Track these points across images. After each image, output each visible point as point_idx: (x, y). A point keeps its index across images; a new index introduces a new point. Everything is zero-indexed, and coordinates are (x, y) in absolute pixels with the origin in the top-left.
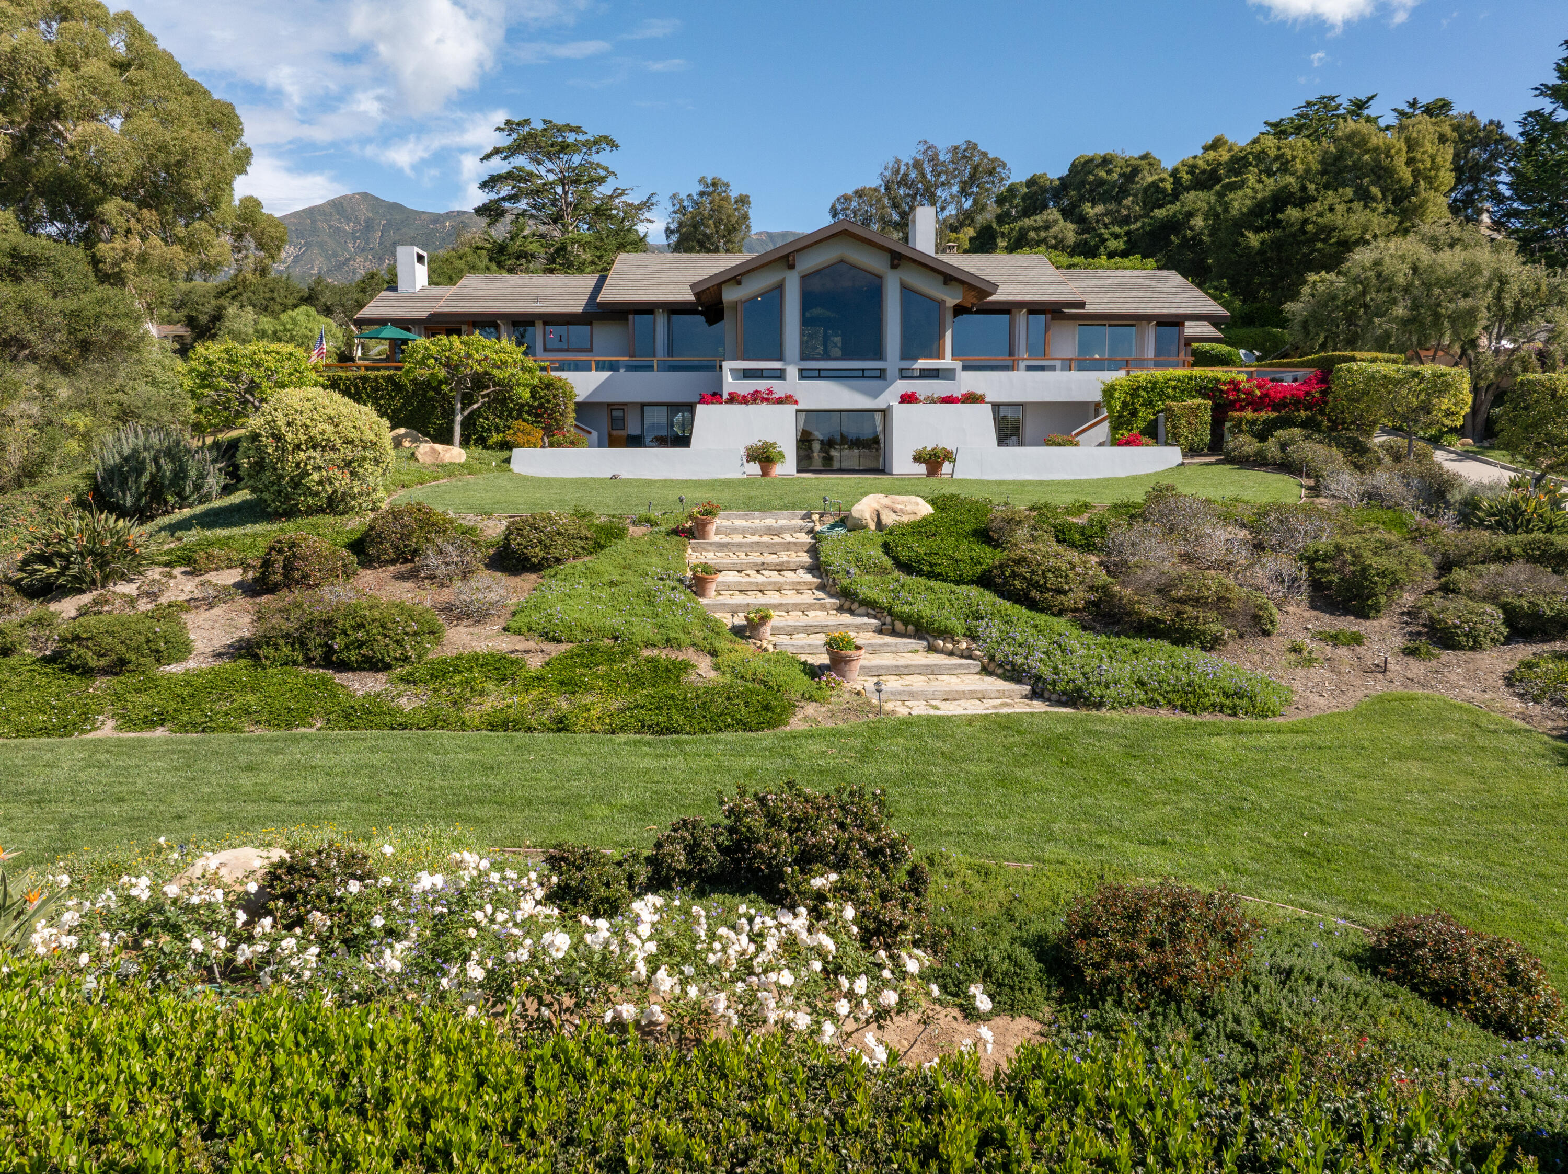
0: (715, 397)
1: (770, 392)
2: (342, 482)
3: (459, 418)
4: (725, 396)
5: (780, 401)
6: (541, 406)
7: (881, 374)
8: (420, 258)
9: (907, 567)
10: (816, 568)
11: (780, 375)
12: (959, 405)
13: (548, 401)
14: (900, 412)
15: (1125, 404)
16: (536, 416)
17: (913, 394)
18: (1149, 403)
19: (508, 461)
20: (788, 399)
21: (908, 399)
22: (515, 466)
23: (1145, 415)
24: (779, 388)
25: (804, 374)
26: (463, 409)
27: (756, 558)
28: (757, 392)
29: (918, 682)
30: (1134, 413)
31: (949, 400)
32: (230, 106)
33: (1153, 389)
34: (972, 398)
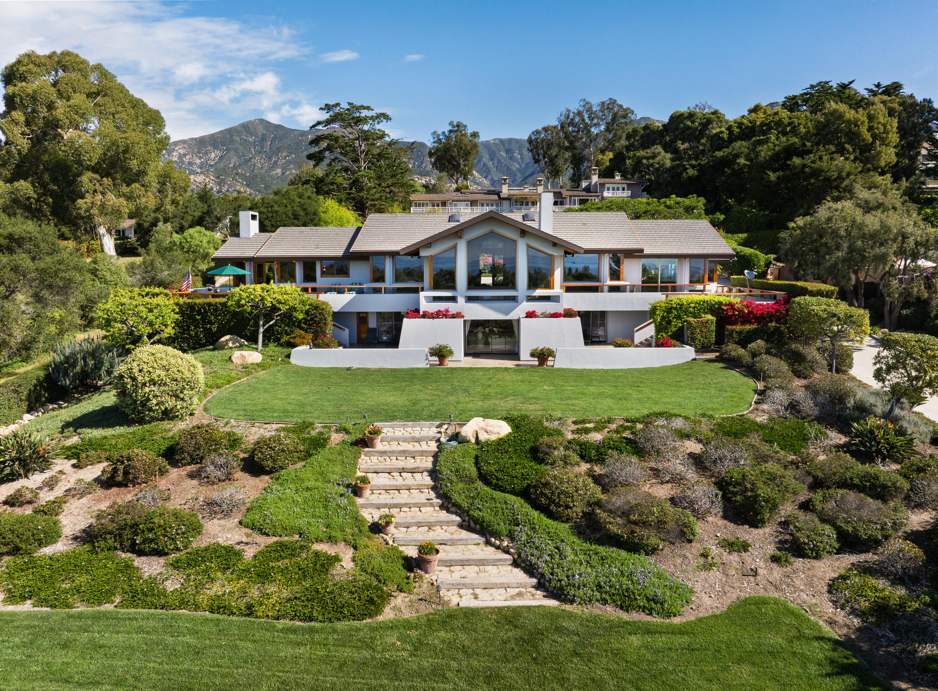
0: (415, 313)
1: (447, 311)
2: (170, 403)
3: (261, 330)
4: (421, 313)
5: (453, 316)
6: (312, 319)
7: (513, 299)
8: (254, 217)
9: (484, 478)
10: (434, 473)
11: (453, 299)
12: (561, 318)
13: (316, 317)
14: (525, 323)
15: (663, 318)
16: (309, 325)
17: (534, 312)
18: (678, 317)
19: (288, 356)
20: (458, 315)
21: (531, 315)
22: (293, 360)
23: (676, 324)
24: (452, 307)
25: (470, 299)
26: (264, 325)
27: (402, 463)
28: (439, 311)
29: (471, 572)
30: (669, 323)
31: (556, 315)
32: (157, 112)
33: (680, 309)
34: (569, 314)
